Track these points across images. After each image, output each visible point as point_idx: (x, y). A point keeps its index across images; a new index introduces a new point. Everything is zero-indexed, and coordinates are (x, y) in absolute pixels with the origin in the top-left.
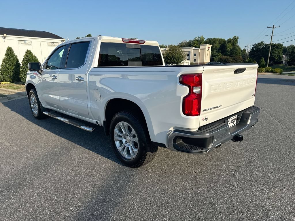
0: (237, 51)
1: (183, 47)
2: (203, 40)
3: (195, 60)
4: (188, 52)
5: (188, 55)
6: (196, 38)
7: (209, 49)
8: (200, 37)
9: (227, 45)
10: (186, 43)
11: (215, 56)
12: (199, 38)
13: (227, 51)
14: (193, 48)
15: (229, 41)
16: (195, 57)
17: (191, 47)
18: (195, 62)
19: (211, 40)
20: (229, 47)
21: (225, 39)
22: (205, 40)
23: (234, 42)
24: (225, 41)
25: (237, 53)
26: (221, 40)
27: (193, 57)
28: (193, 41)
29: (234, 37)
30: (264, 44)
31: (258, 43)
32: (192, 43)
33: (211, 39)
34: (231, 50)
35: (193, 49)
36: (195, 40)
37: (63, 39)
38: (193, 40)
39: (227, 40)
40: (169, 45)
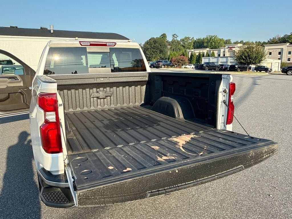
1: (275, 43)
3: (289, 60)
4: (280, 50)
5: (280, 53)
10: (279, 39)
14: (288, 44)
16: (290, 55)
17: (286, 43)
18: (289, 62)
27: (287, 55)
28: (289, 36)
32: (287, 38)
35: (287, 46)
37: (129, 39)
38: (289, 34)
40: (256, 42)
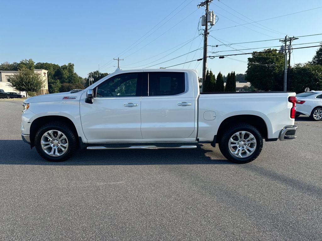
0: (75, 78)
2: (32, 64)
6: (23, 60)
7: (45, 75)
8: (29, 60)
9: (63, 71)
10: (9, 66)
11: (53, 83)
12: (27, 62)
13: (64, 78)
15: (64, 68)
19: (43, 65)
20: (66, 74)
21: (59, 65)
22: (35, 64)
23: (70, 69)
24: (60, 68)
25: (75, 80)
26: (55, 66)
29: (69, 64)
30: (99, 74)
31: (94, 72)
32: (18, 66)
33: (43, 63)
34: (69, 77)
36: (22, 63)
38: (19, 63)
39: (61, 66)
